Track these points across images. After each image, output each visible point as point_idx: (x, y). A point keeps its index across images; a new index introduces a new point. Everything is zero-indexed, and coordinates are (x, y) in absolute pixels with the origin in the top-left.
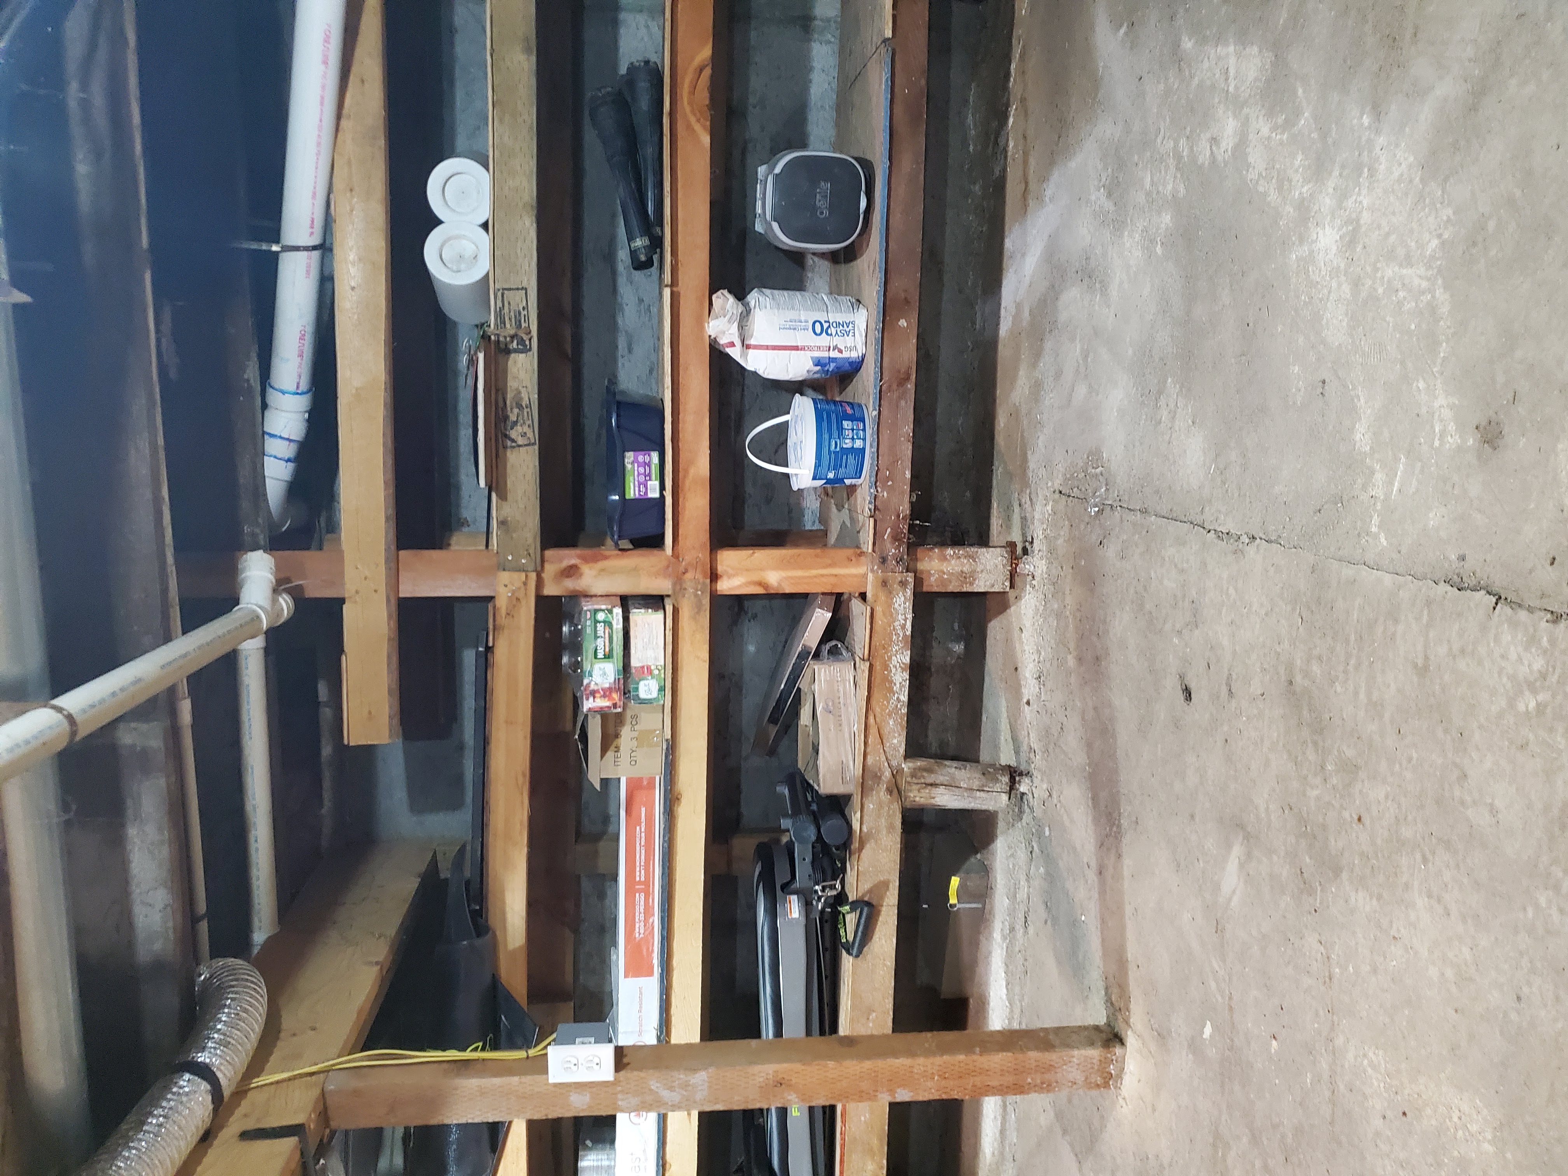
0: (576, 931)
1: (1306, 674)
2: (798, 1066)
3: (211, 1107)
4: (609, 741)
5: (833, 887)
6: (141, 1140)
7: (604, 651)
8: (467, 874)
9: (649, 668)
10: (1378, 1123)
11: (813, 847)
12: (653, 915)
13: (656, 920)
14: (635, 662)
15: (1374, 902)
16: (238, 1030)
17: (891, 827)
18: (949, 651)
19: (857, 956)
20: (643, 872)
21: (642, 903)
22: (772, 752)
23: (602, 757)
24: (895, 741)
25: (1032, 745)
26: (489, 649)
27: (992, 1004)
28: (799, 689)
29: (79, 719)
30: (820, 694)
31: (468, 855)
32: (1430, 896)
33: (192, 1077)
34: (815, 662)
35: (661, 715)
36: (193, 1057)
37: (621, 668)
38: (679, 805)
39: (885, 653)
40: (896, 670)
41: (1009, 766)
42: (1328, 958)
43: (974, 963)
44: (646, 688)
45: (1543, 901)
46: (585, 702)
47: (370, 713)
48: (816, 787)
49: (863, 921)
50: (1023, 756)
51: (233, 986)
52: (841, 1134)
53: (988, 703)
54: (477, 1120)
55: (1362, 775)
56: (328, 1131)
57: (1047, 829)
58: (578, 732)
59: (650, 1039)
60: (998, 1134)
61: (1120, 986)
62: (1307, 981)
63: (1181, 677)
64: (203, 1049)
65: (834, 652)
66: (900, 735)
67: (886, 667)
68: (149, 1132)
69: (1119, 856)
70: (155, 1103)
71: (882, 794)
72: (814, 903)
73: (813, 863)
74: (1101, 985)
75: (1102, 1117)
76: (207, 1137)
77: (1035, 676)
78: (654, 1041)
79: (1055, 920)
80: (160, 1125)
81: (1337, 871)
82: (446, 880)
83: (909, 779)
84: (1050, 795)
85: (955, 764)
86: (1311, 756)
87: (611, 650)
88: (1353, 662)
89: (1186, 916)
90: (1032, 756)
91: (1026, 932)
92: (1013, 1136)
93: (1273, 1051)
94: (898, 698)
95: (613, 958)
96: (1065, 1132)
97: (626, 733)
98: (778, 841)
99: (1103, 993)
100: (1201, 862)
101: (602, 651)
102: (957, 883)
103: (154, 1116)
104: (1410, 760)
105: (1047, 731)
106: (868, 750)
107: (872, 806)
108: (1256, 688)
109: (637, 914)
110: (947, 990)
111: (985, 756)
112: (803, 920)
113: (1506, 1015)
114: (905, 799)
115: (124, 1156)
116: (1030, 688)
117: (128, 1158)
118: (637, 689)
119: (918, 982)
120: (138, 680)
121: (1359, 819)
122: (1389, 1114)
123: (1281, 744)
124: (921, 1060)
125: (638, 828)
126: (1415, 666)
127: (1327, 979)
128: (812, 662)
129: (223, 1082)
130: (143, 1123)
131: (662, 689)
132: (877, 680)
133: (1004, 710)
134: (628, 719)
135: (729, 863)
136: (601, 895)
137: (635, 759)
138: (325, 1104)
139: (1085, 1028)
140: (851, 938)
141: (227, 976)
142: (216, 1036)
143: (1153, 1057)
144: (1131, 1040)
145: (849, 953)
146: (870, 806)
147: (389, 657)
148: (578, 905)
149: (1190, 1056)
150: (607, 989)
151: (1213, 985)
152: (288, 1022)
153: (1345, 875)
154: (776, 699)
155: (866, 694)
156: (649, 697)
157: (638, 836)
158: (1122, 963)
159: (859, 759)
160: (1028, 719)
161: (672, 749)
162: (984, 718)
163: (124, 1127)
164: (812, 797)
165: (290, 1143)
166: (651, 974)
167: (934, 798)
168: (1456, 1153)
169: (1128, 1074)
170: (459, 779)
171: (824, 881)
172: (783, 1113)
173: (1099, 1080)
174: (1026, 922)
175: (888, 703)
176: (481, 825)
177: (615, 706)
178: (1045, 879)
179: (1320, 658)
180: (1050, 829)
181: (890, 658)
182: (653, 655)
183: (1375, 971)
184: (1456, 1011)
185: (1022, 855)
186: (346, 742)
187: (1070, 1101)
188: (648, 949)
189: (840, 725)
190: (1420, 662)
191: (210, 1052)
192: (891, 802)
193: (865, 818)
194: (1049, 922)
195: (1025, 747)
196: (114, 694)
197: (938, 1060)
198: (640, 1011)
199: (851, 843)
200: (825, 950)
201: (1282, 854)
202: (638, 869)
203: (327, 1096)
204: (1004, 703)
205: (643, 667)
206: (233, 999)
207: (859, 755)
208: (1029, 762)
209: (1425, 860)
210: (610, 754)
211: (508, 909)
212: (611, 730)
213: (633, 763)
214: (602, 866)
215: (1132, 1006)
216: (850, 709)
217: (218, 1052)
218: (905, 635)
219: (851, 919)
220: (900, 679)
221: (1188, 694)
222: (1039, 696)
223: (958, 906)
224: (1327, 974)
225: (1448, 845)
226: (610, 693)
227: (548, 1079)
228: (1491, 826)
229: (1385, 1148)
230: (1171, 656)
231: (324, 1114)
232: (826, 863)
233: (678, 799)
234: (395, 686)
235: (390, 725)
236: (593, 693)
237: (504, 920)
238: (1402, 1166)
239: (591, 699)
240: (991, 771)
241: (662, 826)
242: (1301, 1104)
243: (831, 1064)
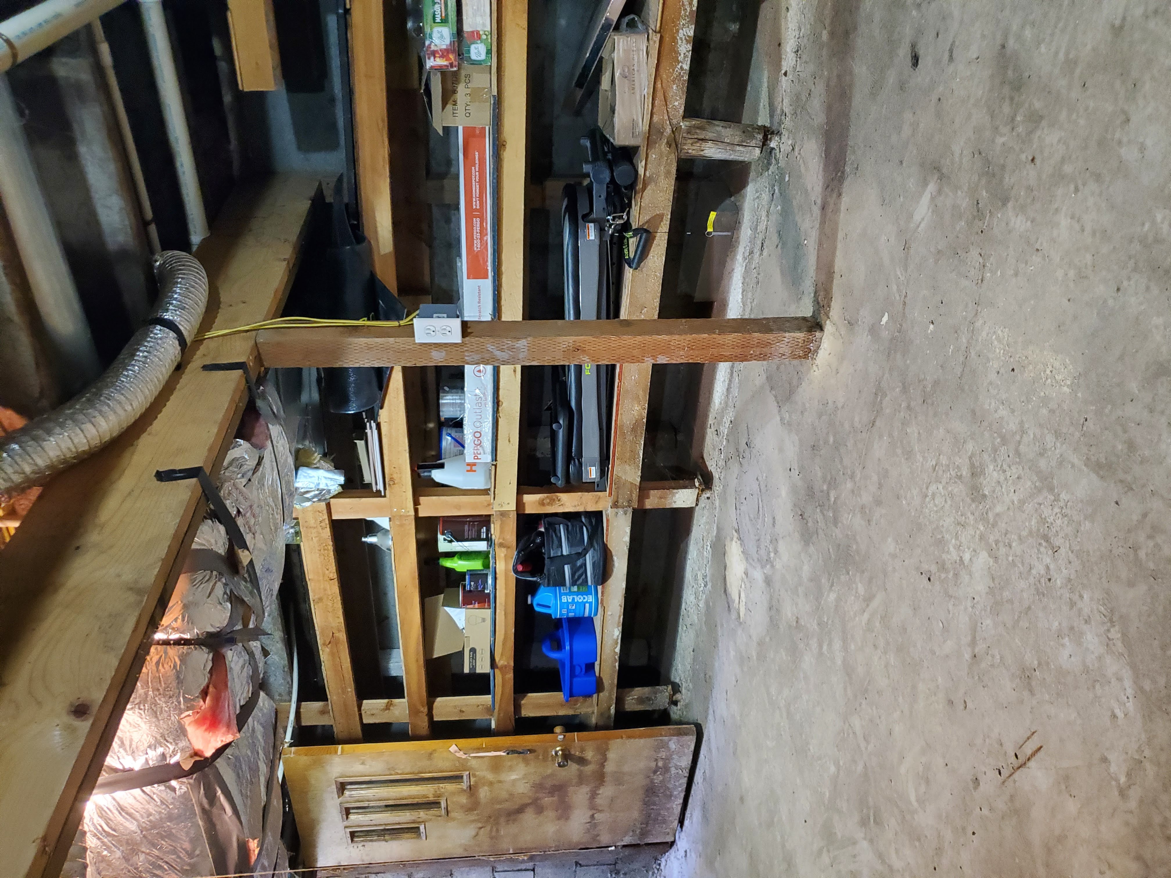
0: (430, 246)
1: (1019, 37)
2: (590, 338)
3: (179, 348)
4: (448, 96)
5: (621, 217)
6: (134, 365)
7: (441, 16)
8: (346, 200)
9: (478, 32)
10: (993, 376)
11: (608, 187)
12: (487, 234)
13: (489, 238)
14: (466, 28)
15: (1029, 223)
16: (189, 299)
17: (668, 173)
18: (727, 30)
19: (636, 269)
20: (478, 202)
21: (478, 225)
22: (578, 113)
23: (443, 109)
24: (676, 104)
25: (784, 109)
26: (347, 11)
27: (730, 306)
28: (601, 58)
29: (17, 43)
30: (618, 62)
31: (345, 185)
32: (1072, 218)
33: (162, 328)
34: (616, 33)
35: (489, 75)
36: (161, 315)
37: (455, 32)
38: (504, 150)
39: (674, 26)
40: (682, 42)
41: (765, 127)
42: (984, 266)
43: (720, 278)
44: (476, 51)
45: (1159, 217)
46: (427, 60)
47: (257, 64)
48: (612, 140)
49: (641, 244)
50: (776, 119)
51: (181, 270)
52: (618, 387)
53: (753, 74)
54: (366, 365)
55: (1044, 123)
56: (263, 369)
57: (787, 176)
58: (423, 87)
59: (487, 317)
60: (725, 390)
61: (825, 290)
62: (965, 283)
63: (913, 46)
64: (167, 310)
65: (632, 25)
66: (681, 98)
67: (674, 40)
68: (139, 361)
69: (840, 195)
70: (140, 343)
71: (663, 147)
72: (606, 229)
73: (607, 199)
74: (812, 290)
75: (800, 378)
76: (179, 368)
77: (794, 50)
78: (489, 319)
79: (784, 244)
80: (146, 357)
81: (1005, 201)
82: (330, 204)
83: (685, 135)
84: (793, 149)
85: (722, 123)
86: (1006, 109)
87: (447, 15)
88: (1061, 25)
89: (884, 238)
90: (783, 117)
91: (761, 254)
92: (735, 392)
93: (929, 332)
94: (681, 67)
95: (459, 264)
96: (772, 388)
97: (461, 89)
98: (580, 184)
99: (813, 295)
100: (902, 198)
101: (439, 16)
102: (714, 216)
103: (141, 351)
104: (1086, 109)
105: (798, 96)
106: (655, 110)
107: (654, 156)
108: (973, 53)
109: (475, 233)
110: (699, 296)
111: (746, 119)
112: (597, 242)
113: (1105, 301)
114: (681, 151)
115: (125, 375)
116: (789, 60)
117: (127, 376)
118: (469, 52)
119: (679, 291)
120: (57, 16)
121: (1033, 160)
122: (1002, 371)
123: (983, 101)
124: (677, 337)
125: (473, 168)
126: (1113, 26)
127: (980, 281)
128: (613, 34)
129: (185, 333)
130: (134, 355)
131: (489, 52)
132: (665, 52)
133: (765, 80)
134: (463, 78)
135: (544, 199)
136: (448, 221)
137: (469, 111)
138: (258, 351)
139: (796, 318)
140: (632, 255)
141: (175, 263)
142: (174, 302)
143: (842, 338)
144: (829, 327)
145: (630, 267)
146: (653, 156)
147: (267, 15)
148: (430, 227)
149: (869, 337)
150: (455, 289)
151: (895, 287)
152: (224, 297)
153: (1010, 205)
154: (582, 66)
155: (656, 62)
156: (479, 58)
157: (473, 174)
158: (830, 274)
159: (647, 118)
160: (784, 87)
161: (498, 103)
162: (749, 89)
163: (121, 356)
164: (608, 149)
165: (238, 373)
166: (486, 277)
167: (703, 150)
168: (1042, 394)
169: (823, 349)
170: (333, 126)
171: (615, 213)
172: (579, 369)
173: (801, 353)
174: (762, 246)
175: (674, 70)
176: (353, 160)
177: (452, 65)
178: (780, 214)
179: (1033, 24)
180: (789, 176)
181: (678, 31)
182: (481, 22)
183: (1016, 274)
184: (1069, 300)
185: (766, 197)
186: (240, 88)
187: (778, 368)
188: (484, 259)
189: (633, 89)
190: (1117, 23)
191: (172, 313)
192: (670, 153)
193: (649, 166)
194: (779, 246)
195: (779, 111)
196: (40, 25)
197: (689, 337)
198: (479, 303)
199: (637, 185)
200: (612, 264)
201: (966, 189)
202: (474, 200)
203: (259, 346)
204: (766, 74)
205: (473, 32)
206: (182, 278)
207: (647, 114)
208: (780, 123)
209: (1077, 190)
210: (449, 107)
211: (378, 225)
212: (449, 86)
213: (468, 115)
214: (448, 199)
215: (833, 304)
216: (642, 75)
217: (178, 312)
218: (691, 11)
219: (633, 242)
220: (685, 49)
221: (915, 60)
222: (795, 68)
223: (713, 234)
224: (980, 277)
225: (1098, 178)
226: (448, 53)
227: (414, 340)
228: (1136, 161)
229: (993, 392)
230: (908, 27)
231: (259, 359)
232: (616, 200)
233: (504, 145)
234: (275, 41)
235: (274, 75)
236: (434, 54)
237: (376, 232)
238: (1003, 403)
239: (432, 58)
240: (750, 130)
241: (492, 166)
242: (942, 366)
243: (613, 338)
